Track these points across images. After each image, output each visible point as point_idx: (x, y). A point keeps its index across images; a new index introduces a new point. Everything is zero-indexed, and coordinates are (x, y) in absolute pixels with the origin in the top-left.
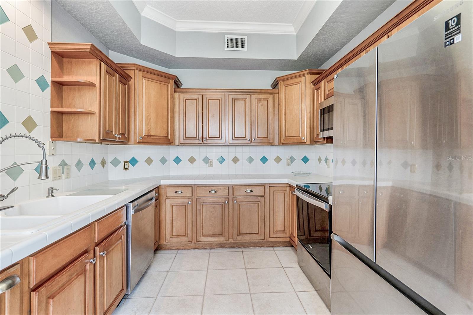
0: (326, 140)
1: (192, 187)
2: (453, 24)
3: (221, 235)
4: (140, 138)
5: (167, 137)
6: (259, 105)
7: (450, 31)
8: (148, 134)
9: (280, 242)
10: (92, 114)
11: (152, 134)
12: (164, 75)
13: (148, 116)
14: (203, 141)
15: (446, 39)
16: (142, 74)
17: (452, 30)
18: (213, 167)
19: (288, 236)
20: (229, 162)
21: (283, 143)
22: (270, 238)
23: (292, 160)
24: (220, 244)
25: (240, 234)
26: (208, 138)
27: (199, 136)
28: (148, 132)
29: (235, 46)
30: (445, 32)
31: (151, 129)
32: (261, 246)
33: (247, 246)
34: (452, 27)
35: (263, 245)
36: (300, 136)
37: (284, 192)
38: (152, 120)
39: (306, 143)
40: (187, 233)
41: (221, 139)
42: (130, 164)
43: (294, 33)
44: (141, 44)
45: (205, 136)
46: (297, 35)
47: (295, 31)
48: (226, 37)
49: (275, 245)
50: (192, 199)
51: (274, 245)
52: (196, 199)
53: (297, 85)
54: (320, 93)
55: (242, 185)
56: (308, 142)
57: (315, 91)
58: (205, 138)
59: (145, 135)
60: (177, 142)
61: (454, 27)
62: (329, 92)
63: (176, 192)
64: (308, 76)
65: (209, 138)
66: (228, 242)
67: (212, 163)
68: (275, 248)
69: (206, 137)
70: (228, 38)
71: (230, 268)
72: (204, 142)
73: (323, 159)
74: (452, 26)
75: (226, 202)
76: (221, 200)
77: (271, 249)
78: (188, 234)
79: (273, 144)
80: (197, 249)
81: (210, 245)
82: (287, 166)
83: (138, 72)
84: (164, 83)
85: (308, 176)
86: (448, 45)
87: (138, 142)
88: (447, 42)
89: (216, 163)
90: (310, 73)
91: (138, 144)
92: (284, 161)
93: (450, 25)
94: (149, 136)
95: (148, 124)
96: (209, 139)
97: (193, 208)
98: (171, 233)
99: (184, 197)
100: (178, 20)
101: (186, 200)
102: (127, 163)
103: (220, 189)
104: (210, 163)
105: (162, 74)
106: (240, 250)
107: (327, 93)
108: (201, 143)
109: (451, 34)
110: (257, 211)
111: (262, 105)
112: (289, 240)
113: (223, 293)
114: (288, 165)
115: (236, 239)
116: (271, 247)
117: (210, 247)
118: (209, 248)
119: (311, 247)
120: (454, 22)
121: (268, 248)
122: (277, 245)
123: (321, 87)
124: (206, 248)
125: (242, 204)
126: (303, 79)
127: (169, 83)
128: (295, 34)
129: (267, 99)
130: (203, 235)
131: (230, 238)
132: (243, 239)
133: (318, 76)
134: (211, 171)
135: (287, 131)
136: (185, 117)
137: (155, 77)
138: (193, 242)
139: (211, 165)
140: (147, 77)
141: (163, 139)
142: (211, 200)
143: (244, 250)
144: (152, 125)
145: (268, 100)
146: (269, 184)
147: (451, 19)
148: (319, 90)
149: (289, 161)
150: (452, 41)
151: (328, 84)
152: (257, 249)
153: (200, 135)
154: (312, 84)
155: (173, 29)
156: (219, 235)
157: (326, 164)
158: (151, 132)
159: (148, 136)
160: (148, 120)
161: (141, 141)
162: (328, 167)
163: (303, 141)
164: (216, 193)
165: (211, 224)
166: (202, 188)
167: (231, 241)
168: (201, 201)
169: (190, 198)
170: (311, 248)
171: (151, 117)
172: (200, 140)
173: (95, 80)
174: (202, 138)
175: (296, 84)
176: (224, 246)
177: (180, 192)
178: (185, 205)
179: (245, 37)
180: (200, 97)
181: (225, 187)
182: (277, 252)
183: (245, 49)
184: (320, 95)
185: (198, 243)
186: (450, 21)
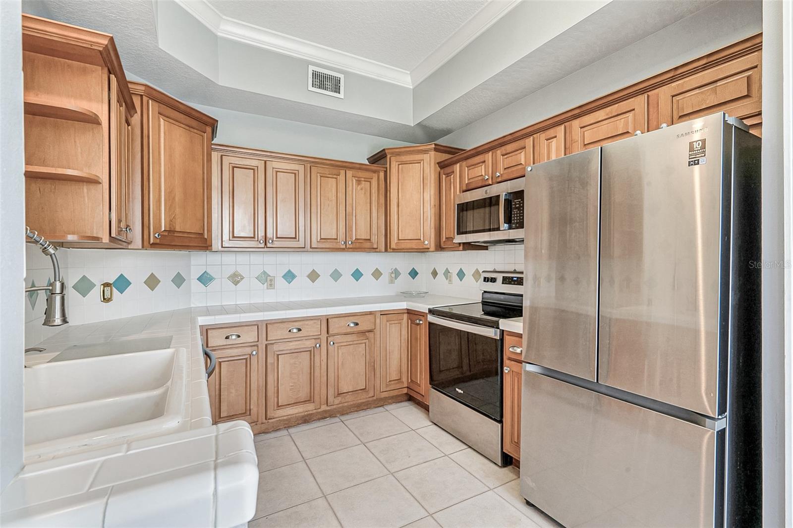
0: (463, 246)
1: (256, 324)
2: (697, 146)
3: (309, 400)
4: (157, 235)
5: (202, 234)
6: (358, 188)
7: (695, 152)
8: (170, 228)
9: (392, 397)
10: (93, 181)
11: (178, 229)
12: (197, 115)
13: (170, 192)
14: (266, 244)
15: (689, 159)
16: (159, 107)
17: (696, 152)
18: (274, 289)
19: (405, 386)
20: (302, 279)
21: (393, 249)
22: (381, 393)
23: (396, 273)
24: (303, 417)
25: (339, 394)
26: (275, 239)
27: (259, 236)
28: (170, 224)
29: (322, 86)
30: (690, 152)
31: (175, 218)
32: (366, 408)
33: (345, 412)
34: (696, 149)
35: (369, 406)
36: (422, 239)
37: (400, 321)
38: (177, 199)
39: (431, 250)
40: (248, 408)
41: (299, 241)
42: (114, 289)
43: (410, 85)
44: (160, 48)
45: (269, 235)
46: (413, 89)
47: (412, 82)
48: (311, 68)
49: (387, 403)
50: (257, 346)
51: (384, 402)
52: (265, 346)
53: (416, 164)
54: (452, 180)
55: (341, 316)
56: (432, 248)
57: (444, 176)
58: (270, 239)
59: (164, 231)
60: (216, 244)
61: (699, 150)
62: (470, 181)
63: (227, 338)
64: (433, 153)
65: (277, 238)
66: (319, 410)
67: (273, 283)
68: (386, 407)
69: (272, 237)
70: (313, 71)
71: (340, 448)
72: (268, 246)
73: (441, 272)
74: (696, 147)
75: (318, 345)
76: (309, 344)
77: (381, 408)
78: (250, 410)
79: (377, 250)
80: (263, 433)
81: (287, 422)
82: (389, 283)
83: (150, 101)
84: (195, 131)
85: (424, 297)
86: (692, 165)
87: (153, 244)
88: (691, 161)
89: (280, 282)
90: (436, 150)
91: (151, 248)
92: (385, 277)
93: (695, 147)
94: (171, 231)
95: (170, 208)
96: (277, 240)
97: (259, 363)
98: (217, 414)
99: (243, 345)
100: (224, 17)
101: (248, 350)
102: (109, 286)
103: (307, 325)
104: (269, 283)
105: (194, 113)
106: (337, 420)
107: (467, 182)
108: (262, 248)
109: (696, 155)
110: (363, 354)
111: (362, 189)
112: (406, 392)
113: (352, 485)
114: (392, 282)
115: (332, 404)
116: (381, 406)
117: (286, 426)
118: (285, 428)
119: (460, 391)
120: (699, 145)
121: (377, 409)
122: (388, 402)
123: (455, 172)
124: (279, 429)
125: (342, 346)
126: (426, 157)
127: (205, 133)
128: (411, 87)
129: (370, 180)
130: (279, 406)
131: (323, 404)
132: (343, 400)
133: (451, 156)
134: (270, 297)
135: (402, 231)
136: (233, 198)
137: (181, 117)
138: (260, 422)
139: (271, 286)
140: (167, 115)
141: (196, 238)
142: (293, 345)
143: (343, 418)
144: (178, 211)
145: (370, 182)
146: (381, 311)
147: (696, 142)
148: (452, 176)
149: (393, 275)
150: (696, 162)
151: (468, 170)
152: (362, 413)
153: (261, 234)
154: (437, 165)
155: (212, 29)
156: (306, 401)
157: (447, 279)
158: (175, 224)
159: (169, 231)
160: (169, 200)
161: (158, 241)
162: (449, 283)
163: (426, 247)
164: (300, 332)
165: (292, 386)
166: (276, 325)
167: (324, 408)
168: (276, 348)
169: (255, 345)
170: (462, 392)
171: (175, 195)
172: (262, 242)
173: (100, 109)
174: (264, 237)
175: (415, 162)
176: (310, 419)
177: (234, 337)
178: (244, 359)
179: (342, 76)
180: (261, 165)
181: (316, 321)
182: (393, 412)
183: (341, 95)
184: (453, 183)
185: (268, 422)
186: (695, 143)
